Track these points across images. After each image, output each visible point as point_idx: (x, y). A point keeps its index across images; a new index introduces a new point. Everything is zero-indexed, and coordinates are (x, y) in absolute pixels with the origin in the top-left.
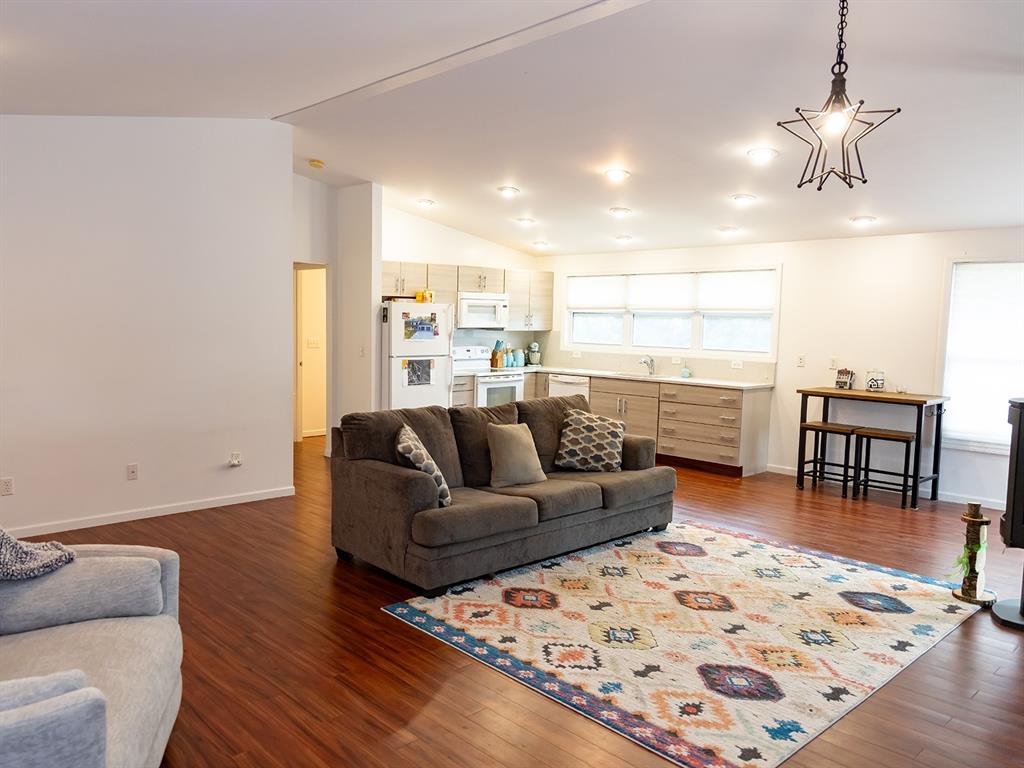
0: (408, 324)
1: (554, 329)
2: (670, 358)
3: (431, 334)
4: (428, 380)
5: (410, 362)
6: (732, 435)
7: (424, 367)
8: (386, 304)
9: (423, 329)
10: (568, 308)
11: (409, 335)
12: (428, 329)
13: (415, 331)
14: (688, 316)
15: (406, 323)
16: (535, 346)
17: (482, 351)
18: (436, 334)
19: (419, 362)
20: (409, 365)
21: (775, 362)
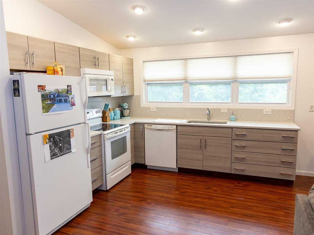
0: (44, 97)
1: (136, 94)
2: (220, 109)
3: (68, 105)
4: (69, 150)
5: (51, 136)
6: (290, 160)
7: (64, 138)
8: (16, 76)
9: (60, 101)
10: (144, 81)
11: (47, 109)
12: (66, 101)
13: (53, 104)
14: (229, 83)
15: (43, 96)
16: (126, 105)
17: (97, 112)
18: (73, 104)
19: (59, 134)
20: (49, 139)
21: (294, 109)
